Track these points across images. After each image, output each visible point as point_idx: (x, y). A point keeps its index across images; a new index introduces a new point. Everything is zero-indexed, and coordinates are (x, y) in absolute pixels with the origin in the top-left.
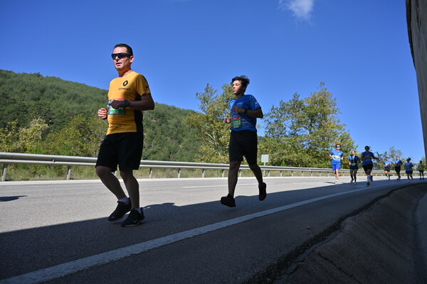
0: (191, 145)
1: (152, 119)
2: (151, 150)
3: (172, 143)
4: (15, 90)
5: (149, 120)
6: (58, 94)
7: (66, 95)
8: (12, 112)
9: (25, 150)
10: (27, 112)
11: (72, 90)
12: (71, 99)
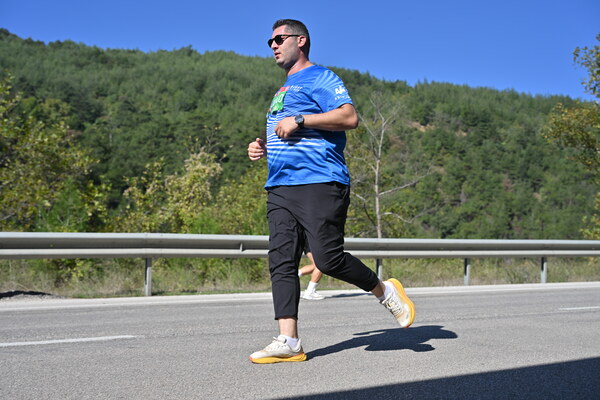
0: (569, 190)
1: (456, 128)
2: (459, 210)
3: (516, 190)
4: (147, 91)
5: (448, 131)
6: (232, 90)
7: (249, 90)
8: (147, 139)
9: (179, 225)
10: (174, 139)
11: (261, 78)
12: (262, 99)
